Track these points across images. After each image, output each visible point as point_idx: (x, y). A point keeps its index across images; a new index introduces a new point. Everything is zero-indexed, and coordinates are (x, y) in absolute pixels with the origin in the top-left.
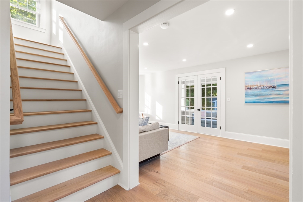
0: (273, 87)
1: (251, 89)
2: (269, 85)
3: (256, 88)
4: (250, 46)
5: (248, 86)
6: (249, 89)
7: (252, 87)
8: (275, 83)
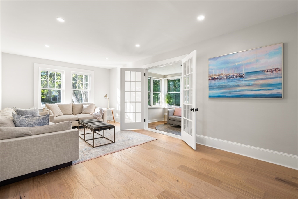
0: (241, 76)
1: (216, 79)
2: (236, 73)
3: (221, 79)
4: (201, 18)
5: (212, 76)
6: (213, 79)
7: (216, 77)
8: (244, 71)
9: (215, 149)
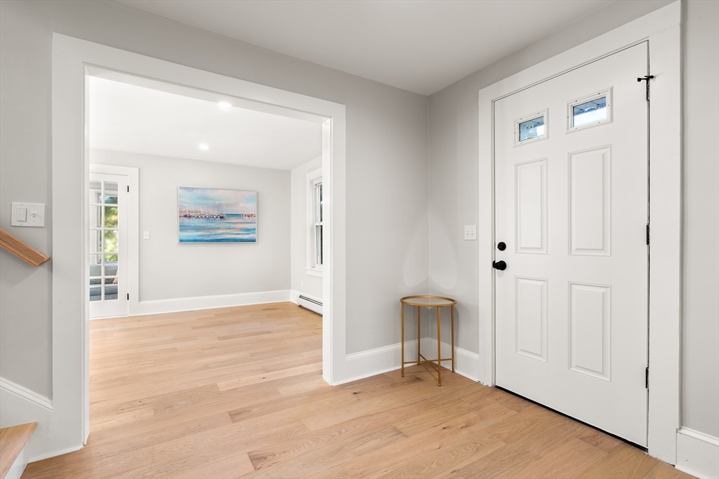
0: (222, 218)
1: (190, 217)
2: (216, 213)
3: (198, 217)
5: (185, 211)
6: (186, 216)
7: (191, 214)
8: (224, 212)
9: (192, 311)
